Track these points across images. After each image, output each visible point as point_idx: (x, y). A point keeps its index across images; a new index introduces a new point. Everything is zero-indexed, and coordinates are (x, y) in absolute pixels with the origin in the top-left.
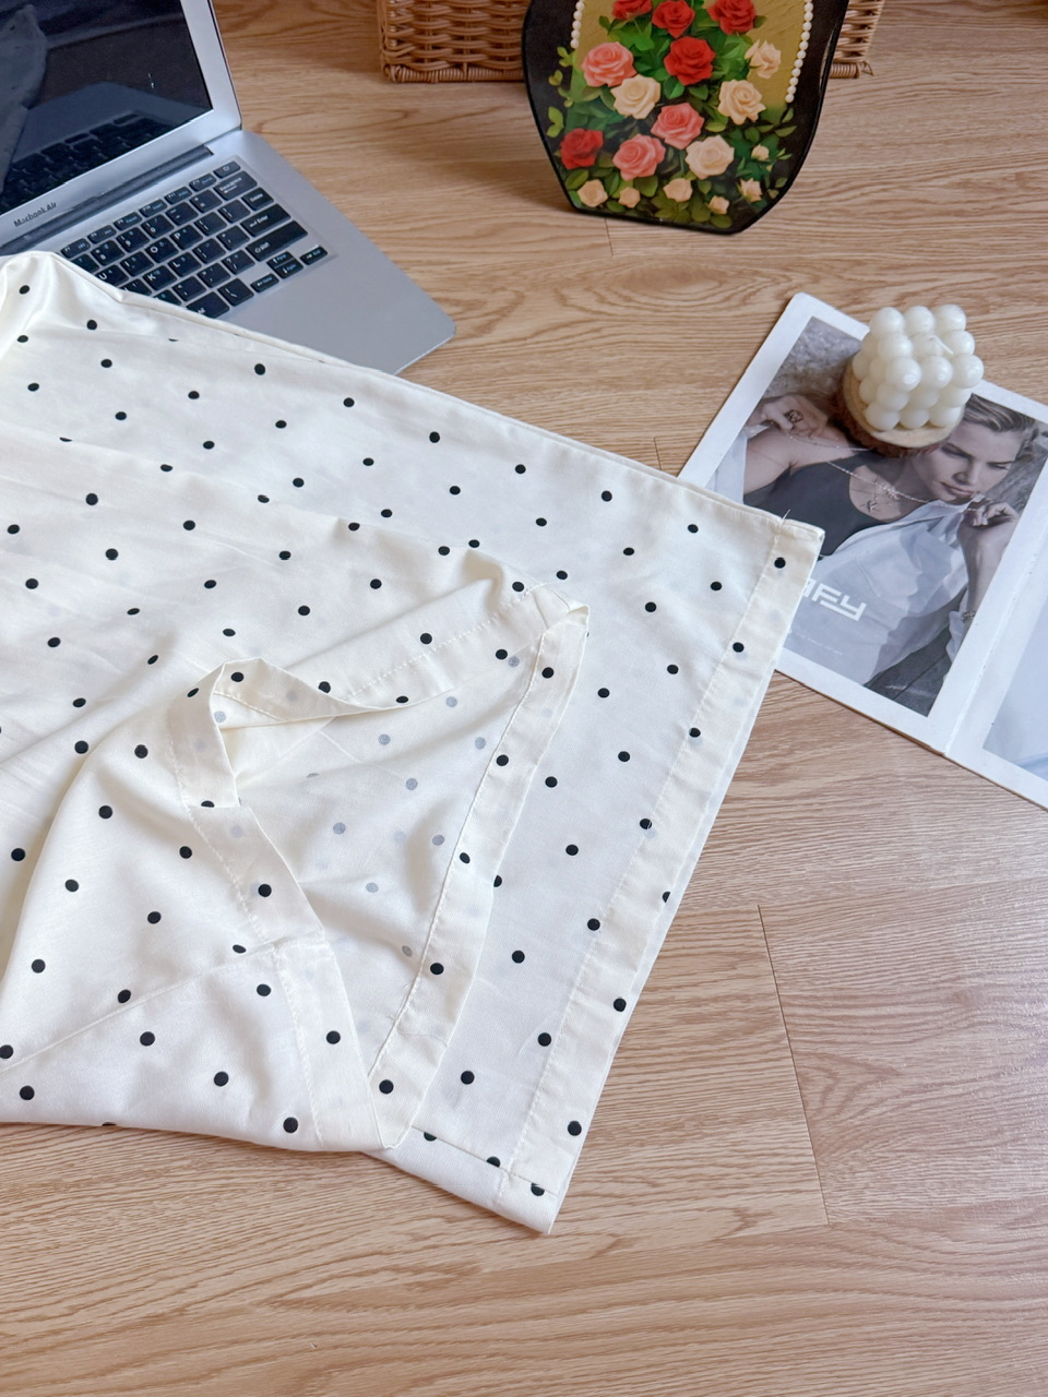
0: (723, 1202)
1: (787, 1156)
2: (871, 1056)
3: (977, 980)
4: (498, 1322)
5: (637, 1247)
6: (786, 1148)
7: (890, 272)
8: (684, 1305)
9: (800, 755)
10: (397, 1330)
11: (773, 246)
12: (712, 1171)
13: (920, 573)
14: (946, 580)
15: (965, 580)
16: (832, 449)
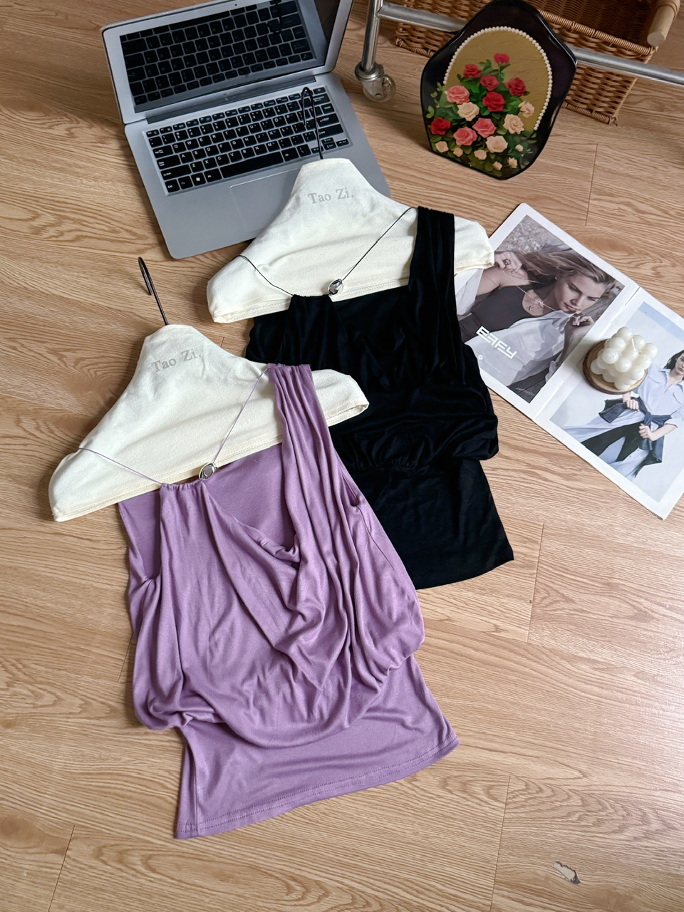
0: (492, 621)
2: (566, 593)
3: (619, 581)
5: (455, 623)
6: (521, 612)
8: (466, 648)
9: (583, 472)
13: (543, 342)
14: (554, 347)
15: (562, 348)
16: (520, 279)
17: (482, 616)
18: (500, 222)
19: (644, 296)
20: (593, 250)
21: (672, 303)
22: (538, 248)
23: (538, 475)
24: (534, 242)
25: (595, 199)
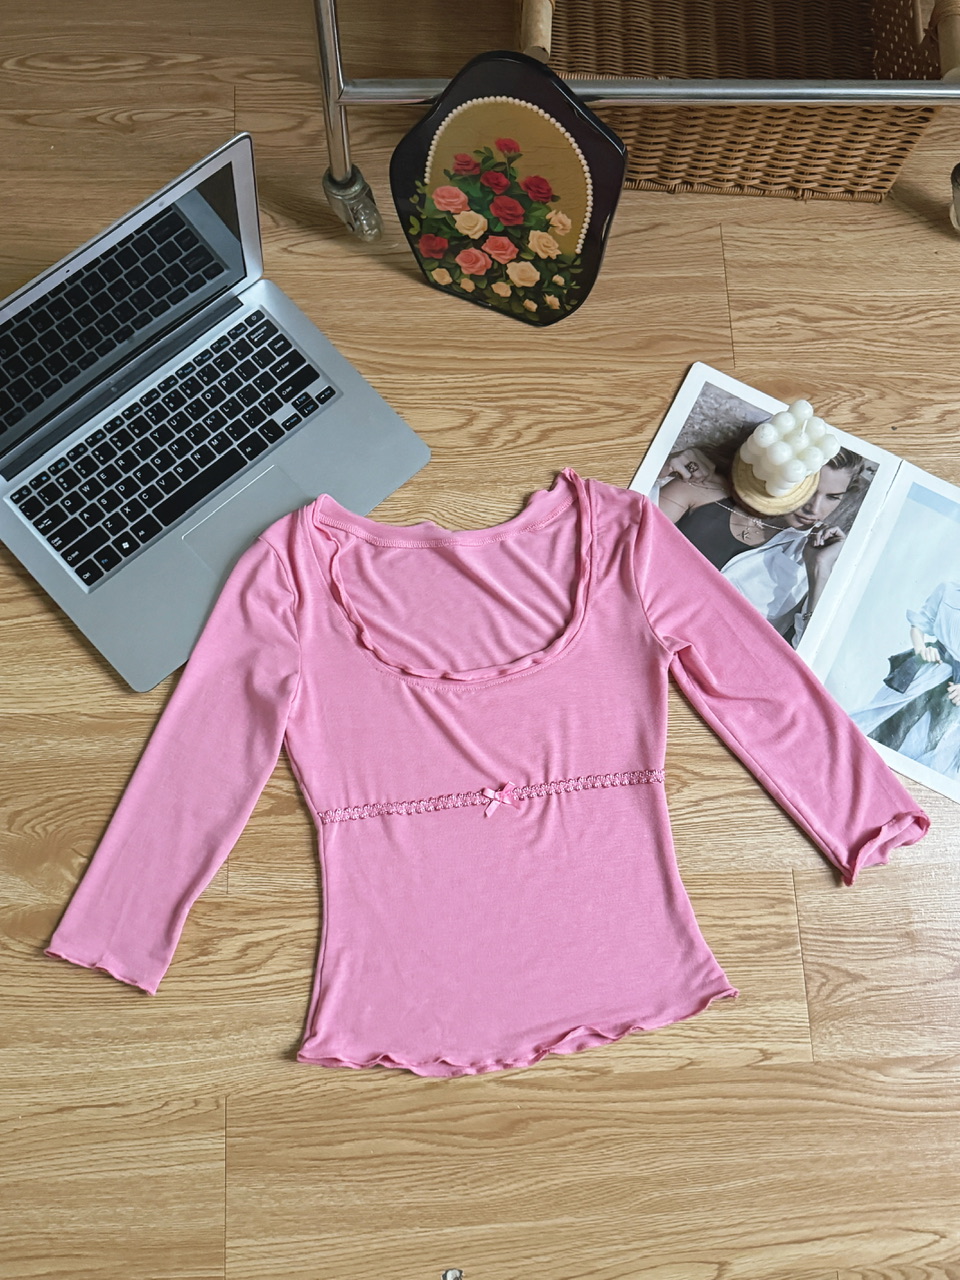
2: (850, 967)
3: (921, 924)
5: (702, 1066)
10: (566, 1102)
11: (853, 364)
12: (748, 1028)
14: (794, 589)
15: (807, 588)
17: (739, 1042)
25: (739, 319)
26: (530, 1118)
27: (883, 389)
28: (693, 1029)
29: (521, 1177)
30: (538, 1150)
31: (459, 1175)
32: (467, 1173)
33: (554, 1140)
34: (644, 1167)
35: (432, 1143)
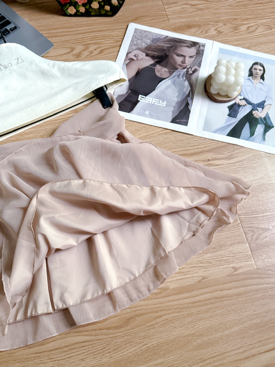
0: (229, 266)
1: (244, 253)
4: (176, 300)
5: (209, 279)
6: (244, 251)
7: (245, 21)
8: (222, 291)
9: (236, 151)
10: (150, 305)
11: (212, 16)
12: (225, 258)
13: (178, 89)
14: (185, 90)
15: (189, 88)
16: (148, 62)
17: (222, 265)
18: (123, 37)
19: (218, 45)
20: (179, 33)
21: (234, 43)
22: (150, 42)
23: (212, 164)
24: (146, 40)
25: (168, 8)
26: (136, 316)
27: (225, 23)
28: (201, 263)
29: (135, 344)
30: (141, 330)
31: (106, 349)
32: (110, 347)
33: (148, 324)
34: (191, 329)
35: (91, 335)
